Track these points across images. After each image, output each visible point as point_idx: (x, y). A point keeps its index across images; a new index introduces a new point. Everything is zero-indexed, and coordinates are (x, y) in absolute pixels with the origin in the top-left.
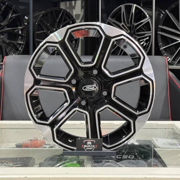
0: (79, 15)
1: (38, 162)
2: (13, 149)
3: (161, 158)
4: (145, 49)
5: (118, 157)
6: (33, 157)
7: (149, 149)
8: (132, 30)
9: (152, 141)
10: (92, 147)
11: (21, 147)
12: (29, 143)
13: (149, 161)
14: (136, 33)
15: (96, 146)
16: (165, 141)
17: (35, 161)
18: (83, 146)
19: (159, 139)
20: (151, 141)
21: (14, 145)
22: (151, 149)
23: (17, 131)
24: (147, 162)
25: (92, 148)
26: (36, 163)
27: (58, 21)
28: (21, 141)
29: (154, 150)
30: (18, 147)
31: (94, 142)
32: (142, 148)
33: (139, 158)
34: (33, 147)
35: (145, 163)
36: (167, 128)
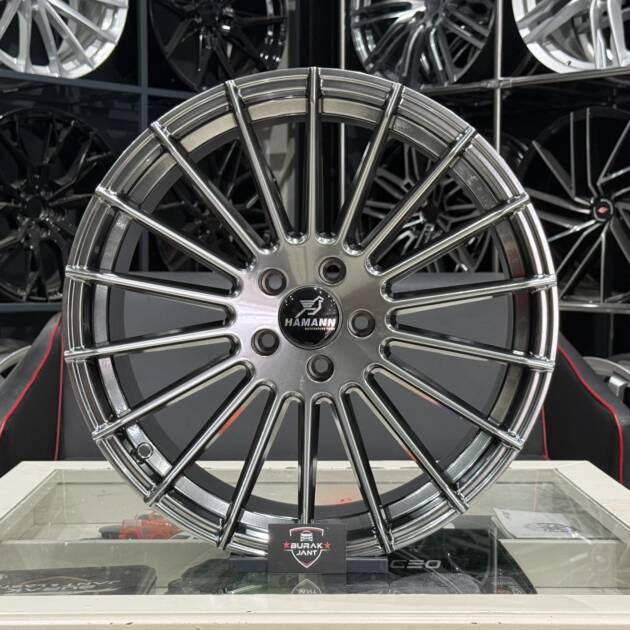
0: (284, 156)
1: (164, 579)
2: (92, 541)
3: (518, 568)
4: (473, 255)
5: (395, 564)
6: (151, 566)
7: (485, 541)
8: (436, 199)
9: (493, 519)
10: (314, 549)
11: (118, 538)
12: (140, 525)
13: (486, 575)
14: (447, 208)
15: (327, 545)
16: (531, 517)
17: (156, 578)
18: (286, 545)
19: (513, 514)
20: (490, 517)
21: (94, 531)
22: (492, 542)
23: (104, 491)
24: (480, 579)
25: (315, 551)
26: (157, 584)
27: (220, 173)
28: (115, 521)
29: (499, 543)
30: (108, 538)
31: (320, 533)
32: (463, 538)
33: (454, 569)
34: (149, 538)
35: (473, 583)
36: (536, 480)
